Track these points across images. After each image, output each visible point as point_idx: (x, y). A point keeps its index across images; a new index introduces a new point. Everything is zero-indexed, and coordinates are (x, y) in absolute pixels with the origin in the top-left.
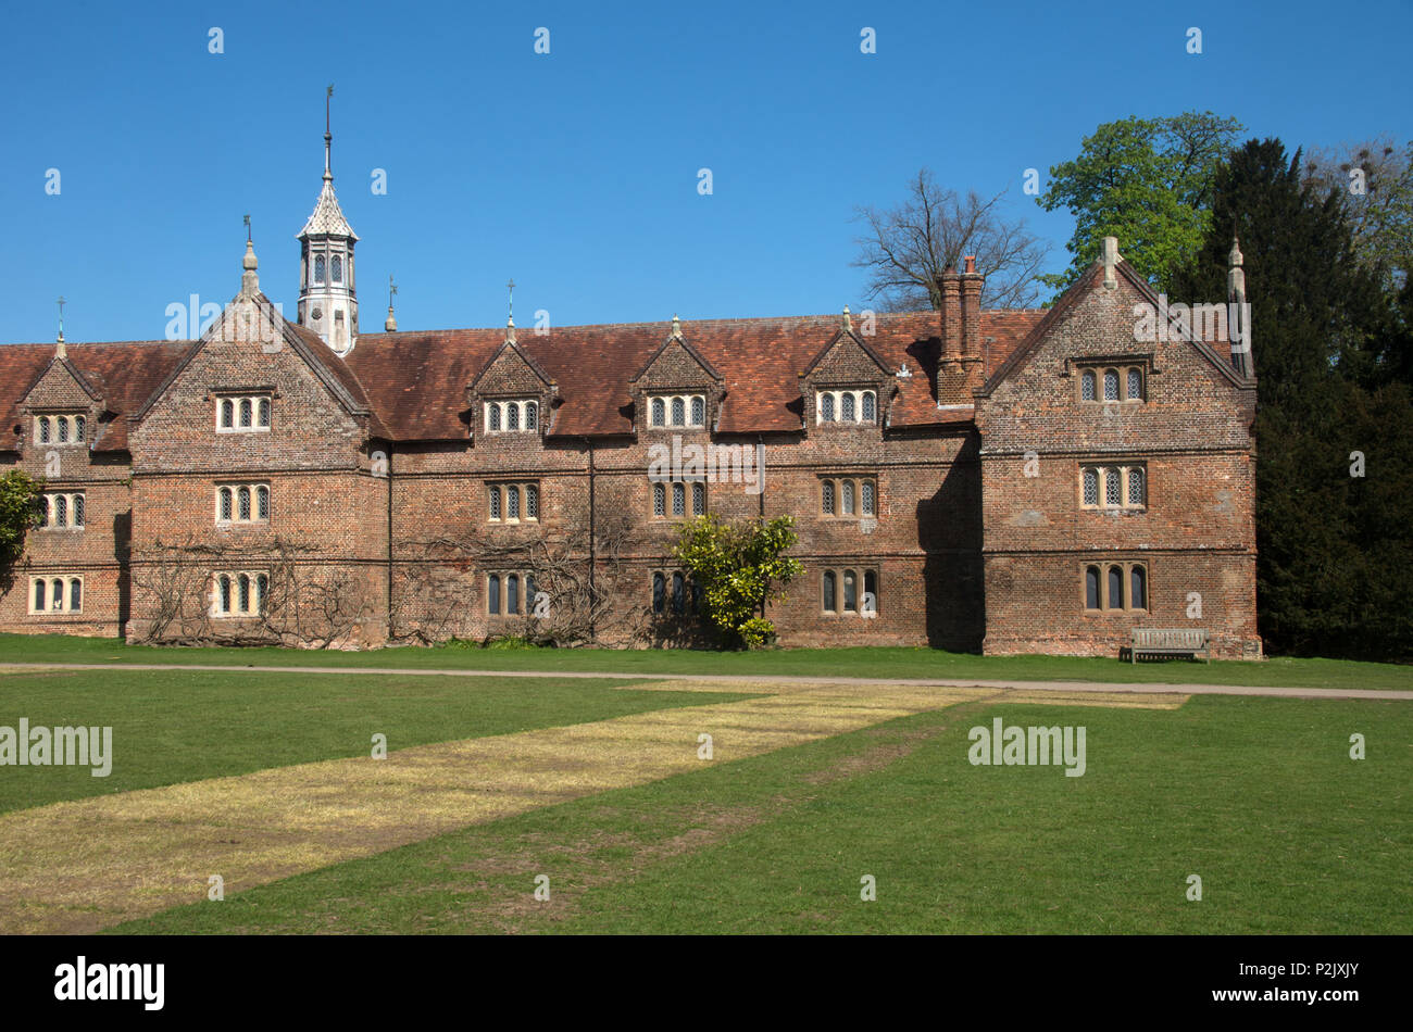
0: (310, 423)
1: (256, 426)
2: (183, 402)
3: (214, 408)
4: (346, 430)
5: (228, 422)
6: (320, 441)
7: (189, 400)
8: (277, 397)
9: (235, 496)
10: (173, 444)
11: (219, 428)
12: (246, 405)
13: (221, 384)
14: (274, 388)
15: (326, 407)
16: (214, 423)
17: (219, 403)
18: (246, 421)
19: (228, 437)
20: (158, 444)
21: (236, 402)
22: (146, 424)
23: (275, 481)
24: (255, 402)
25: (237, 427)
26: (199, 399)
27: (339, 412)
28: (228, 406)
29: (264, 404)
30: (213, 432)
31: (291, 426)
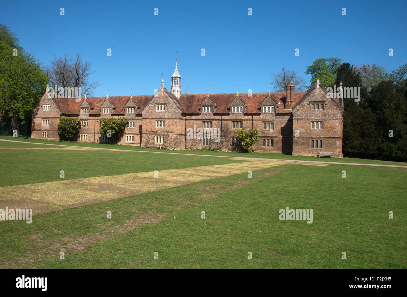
0: (172, 110)
1: (163, 110)
2: (151, 106)
3: (156, 107)
4: (178, 111)
5: (158, 109)
6: (174, 113)
7: (152, 106)
8: (167, 105)
9: (159, 123)
10: (149, 113)
11: (157, 111)
12: (161, 107)
13: (157, 103)
14: (166, 104)
15: (175, 107)
16: (156, 110)
17: (157, 106)
18: (161, 110)
19: (158, 112)
20: (147, 113)
21: (160, 106)
22: (145, 110)
23: (166, 120)
24: (163, 106)
25: (160, 111)
26: (154, 105)
27: (177, 108)
28: (158, 107)
29: (164, 106)
30: (156, 111)
31: (169, 110)
